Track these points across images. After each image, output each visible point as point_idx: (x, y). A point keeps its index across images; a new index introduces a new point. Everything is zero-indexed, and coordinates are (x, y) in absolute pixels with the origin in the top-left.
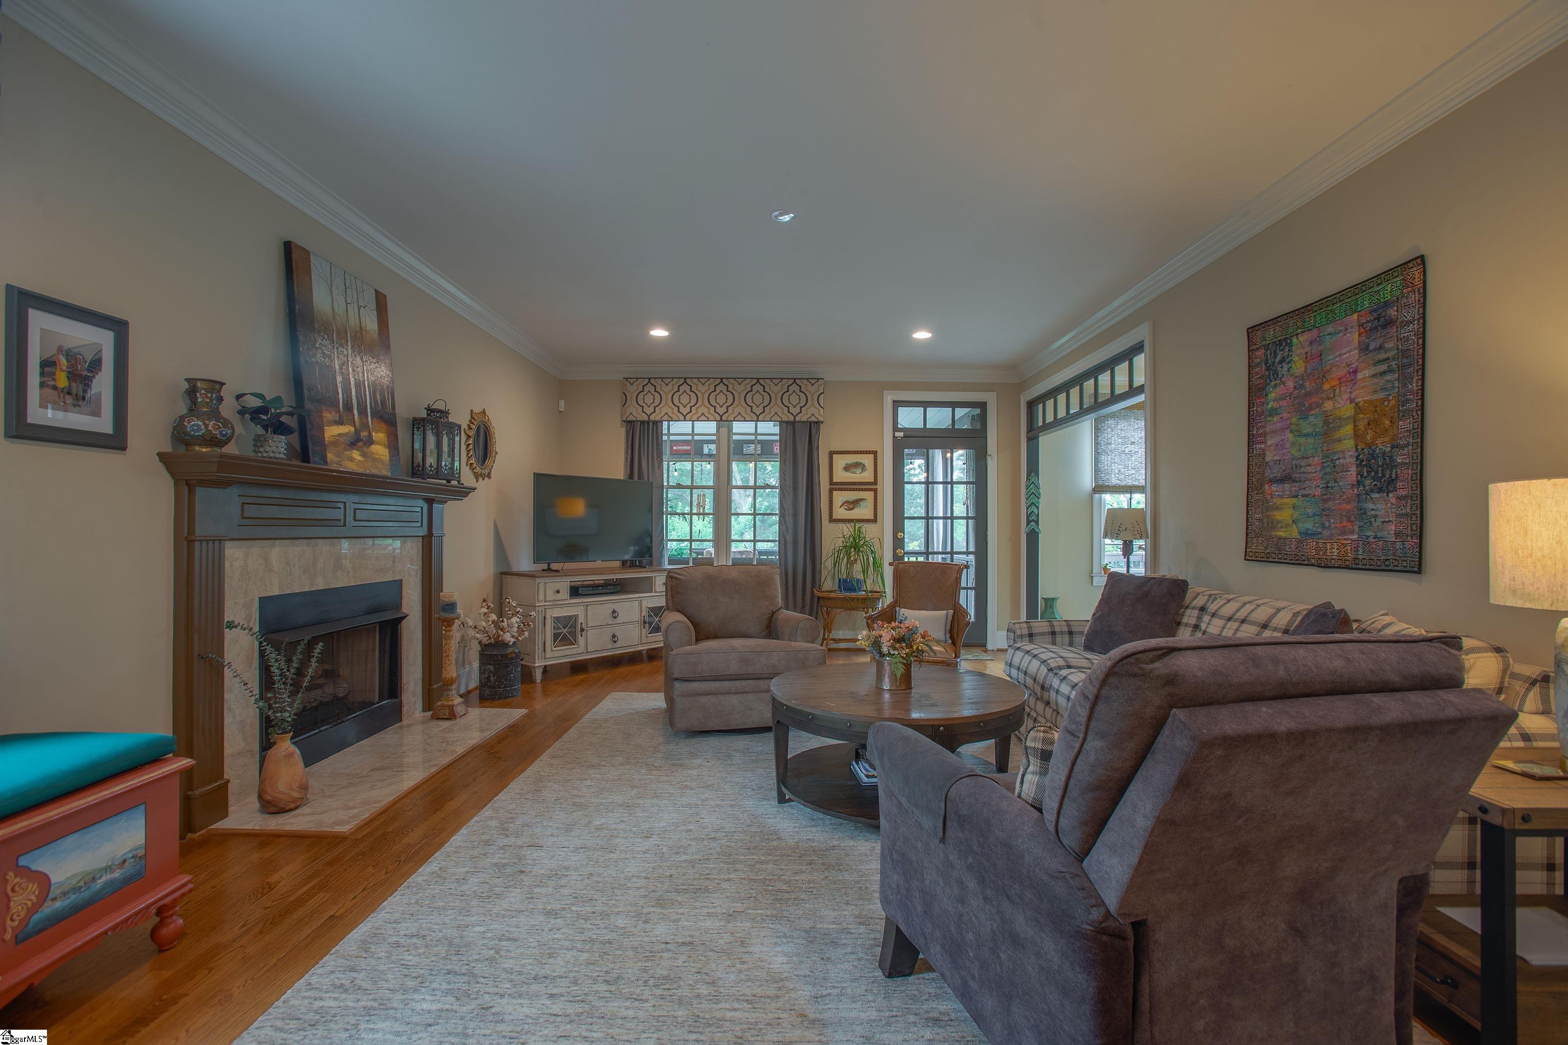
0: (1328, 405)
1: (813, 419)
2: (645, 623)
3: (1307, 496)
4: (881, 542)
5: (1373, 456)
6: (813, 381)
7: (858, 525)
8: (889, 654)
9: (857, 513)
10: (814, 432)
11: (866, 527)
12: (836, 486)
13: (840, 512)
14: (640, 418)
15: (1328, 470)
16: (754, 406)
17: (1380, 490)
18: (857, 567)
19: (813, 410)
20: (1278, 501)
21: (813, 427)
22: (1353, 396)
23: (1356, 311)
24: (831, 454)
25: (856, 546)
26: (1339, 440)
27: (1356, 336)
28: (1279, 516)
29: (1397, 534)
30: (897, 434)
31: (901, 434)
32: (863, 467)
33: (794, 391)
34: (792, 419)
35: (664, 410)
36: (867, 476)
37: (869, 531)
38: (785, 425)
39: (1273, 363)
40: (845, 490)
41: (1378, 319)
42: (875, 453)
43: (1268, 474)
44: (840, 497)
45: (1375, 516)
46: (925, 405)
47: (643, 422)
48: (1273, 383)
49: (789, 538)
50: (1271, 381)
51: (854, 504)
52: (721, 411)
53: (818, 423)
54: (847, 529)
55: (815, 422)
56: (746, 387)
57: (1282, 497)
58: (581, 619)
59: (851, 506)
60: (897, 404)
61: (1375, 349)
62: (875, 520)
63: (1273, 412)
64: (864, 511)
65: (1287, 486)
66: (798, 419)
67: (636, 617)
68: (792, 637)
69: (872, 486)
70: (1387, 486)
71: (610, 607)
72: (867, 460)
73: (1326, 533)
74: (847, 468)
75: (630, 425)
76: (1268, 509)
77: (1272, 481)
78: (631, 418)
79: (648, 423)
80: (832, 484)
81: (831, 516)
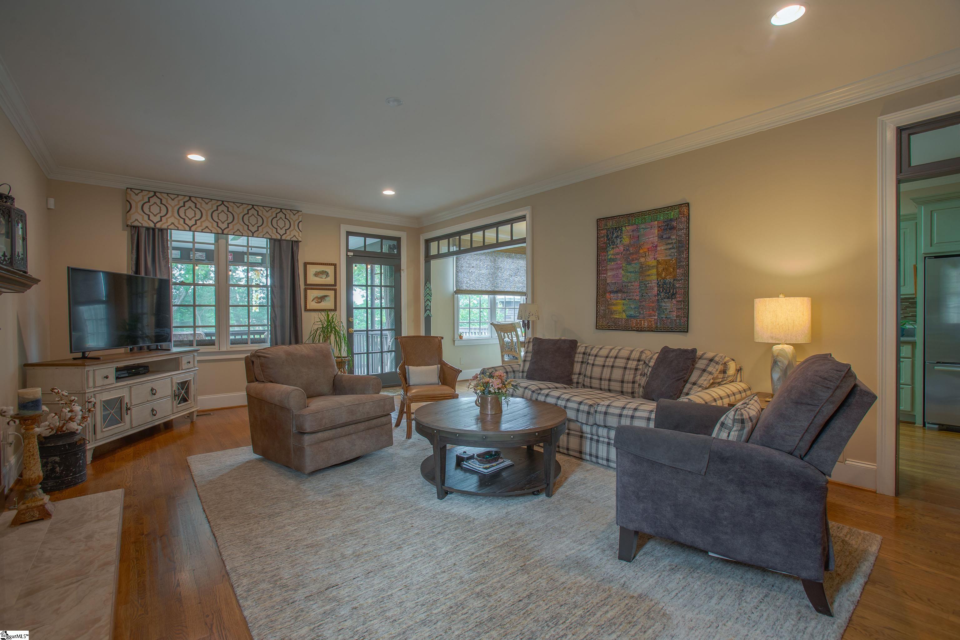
0: (642, 260)
1: (294, 239)
2: (175, 396)
3: (631, 299)
4: (340, 324)
5: (665, 283)
6: (295, 212)
7: (327, 313)
9: (324, 305)
10: (295, 248)
11: (331, 314)
12: (309, 287)
13: (312, 305)
14: (145, 224)
15: (643, 288)
16: (250, 226)
17: (668, 298)
19: (294, 233)
20: (615, 302)
21: (294, 245)
22: (656, 257)
23: (656, 220)
24: (306, 264)
25: (328, 327)
26: (649, 275)
27: (656, 231)
28: (614, 308)
29: (677, 316)
30: (349, 254)
31: (352, 254)
32: (327, 274)
33: (281, 218)
34: (279, 237)
35: (170, 221)
36: (330, 280)
37: (334, 317)
38: (272, 241)
39: (612, 238)
40: (315, 289)
41: (668, 225)
42: (335, 265)
43: (608, 288)
44: (312, 294)
45: (666, 309)
46: (366, 236)
47: (148, 229)
48: (612, 247)
49: (278, 323)
50: (610, 245)
51: (322, 299)
52: (223, 226)
53: (297, 242)
54: (319, 316)
55: (295, 242)
56: (243, 210)
57: (616, 300)
58: (127, 400)
59: (320, 300)
60: (349, 234)
61: (666, 238)
63: (611, 260)
64: (328, 304)
65: (620, 295)
66: (283, 238)
67: (169, 392)
69: (333, 287)
70: (672, 296)
71: (149, 386)
72: (330, 270)
73: (641, 316)
74: (317, 274)
75: (135, 230)
76: (608, 305)
77: (611, 292)
78: (136, 224)
79: (154, 230)
80: (306, 284)
81: (306, 306)
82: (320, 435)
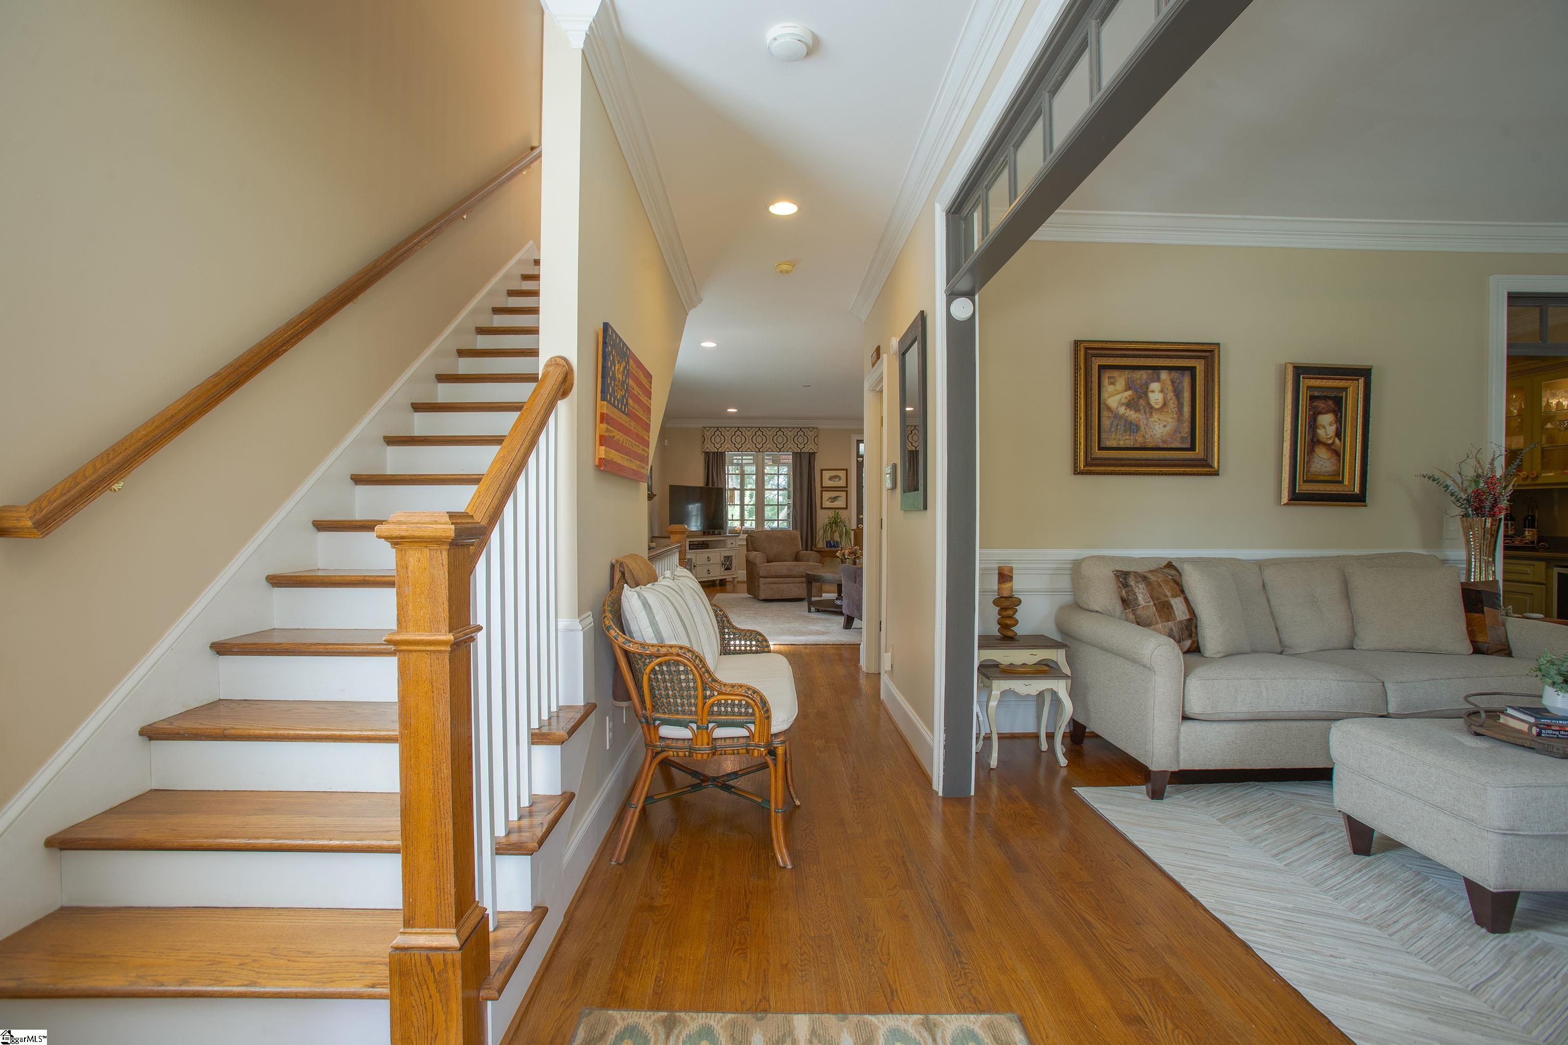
1: (811, 451)
2: (722, 564)
4: (850, 520)
6: (811, 429)
7: (837, 511)
8: (848, 558)
9: (836, 504)
10: (812, 458)
11: (841, 512)
12: (824, 489)
13: (827, 504)
14: (712, 450)
16: (778, 444)
18: (837, 535)
19: (811, 446)
21: (811, 456)
24: (822, 470)
25: (836, 523)
30: (859, 459)
31: (862, 459)
32: (840, 478)
33: (801, 435)
34: (800, 450)
35: (727, 446)
36: (842, 483)
37: (843, 514)
38: (795, 454)
40: (829, 491)
42: (846, 470)
44: (826, 495)
47: (714, 453)
49: (798, 518)
51: (834, 499)
52: (759, 446)
53: (814, 453)
54: (831, 513)
55: (812, 453)
56: (773, 433)
58: (694, 561)
60: (859, 441)
62: (846, 508)
64: (840, 503)
66: (803, 450)
67: (718, 561)
68: (808, 561)
69: (845, 489)
71: (706, 555)
72: (842, 474)
74: (831, 478)
75: (707, 454)
78: (707, 451)
79: (717, 453)
80: (822, 487)
81: (822, 506)
82: (769, 579)
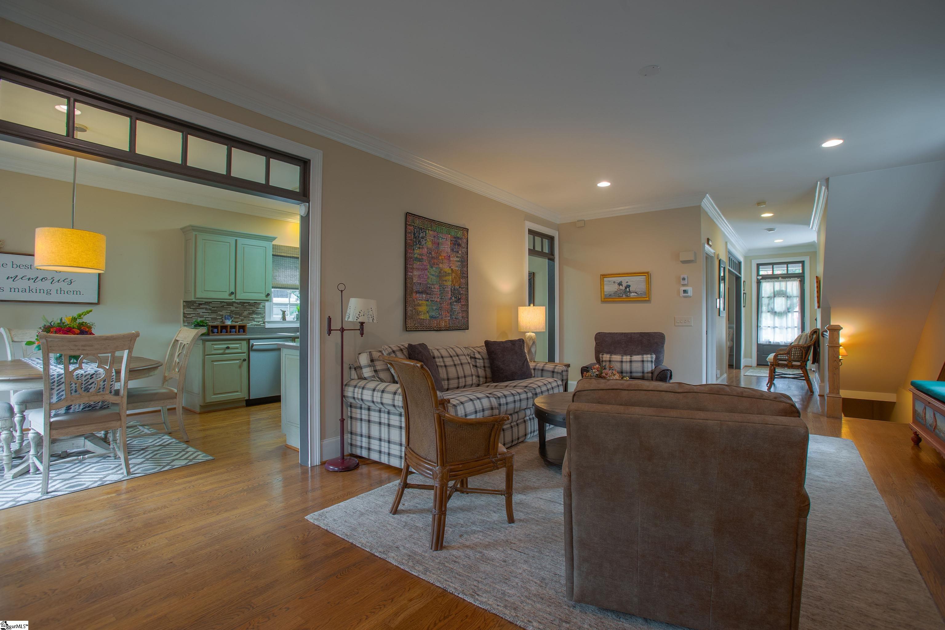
0: (441, 265)
3: (433, 301)
5: (454, 290)
15: (442, 292)
17: (456, 302)
20: (421, 302)
22: (450, 265)
23: (450, 234)
26: (446, 281)
27: (449, 243)
28: (420, 309)
29: (462, 317)
39: (419, 237)
41: (456, 241)
43: (415, 289)
45: (455, 311)
48: (418, 246)
50: (416, 244)
57: (422, 300)
61: (455, 252)
63: (417, 259)
65: (424, 296)
70: (458, 300)
73: (440, 317)
76: (415, 306)
77: (417, 292)
